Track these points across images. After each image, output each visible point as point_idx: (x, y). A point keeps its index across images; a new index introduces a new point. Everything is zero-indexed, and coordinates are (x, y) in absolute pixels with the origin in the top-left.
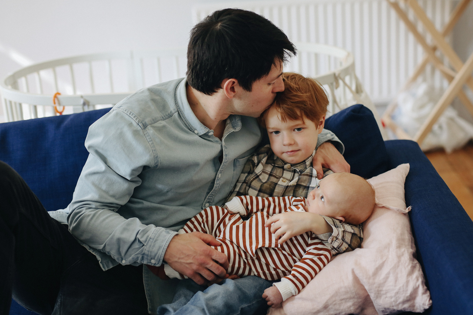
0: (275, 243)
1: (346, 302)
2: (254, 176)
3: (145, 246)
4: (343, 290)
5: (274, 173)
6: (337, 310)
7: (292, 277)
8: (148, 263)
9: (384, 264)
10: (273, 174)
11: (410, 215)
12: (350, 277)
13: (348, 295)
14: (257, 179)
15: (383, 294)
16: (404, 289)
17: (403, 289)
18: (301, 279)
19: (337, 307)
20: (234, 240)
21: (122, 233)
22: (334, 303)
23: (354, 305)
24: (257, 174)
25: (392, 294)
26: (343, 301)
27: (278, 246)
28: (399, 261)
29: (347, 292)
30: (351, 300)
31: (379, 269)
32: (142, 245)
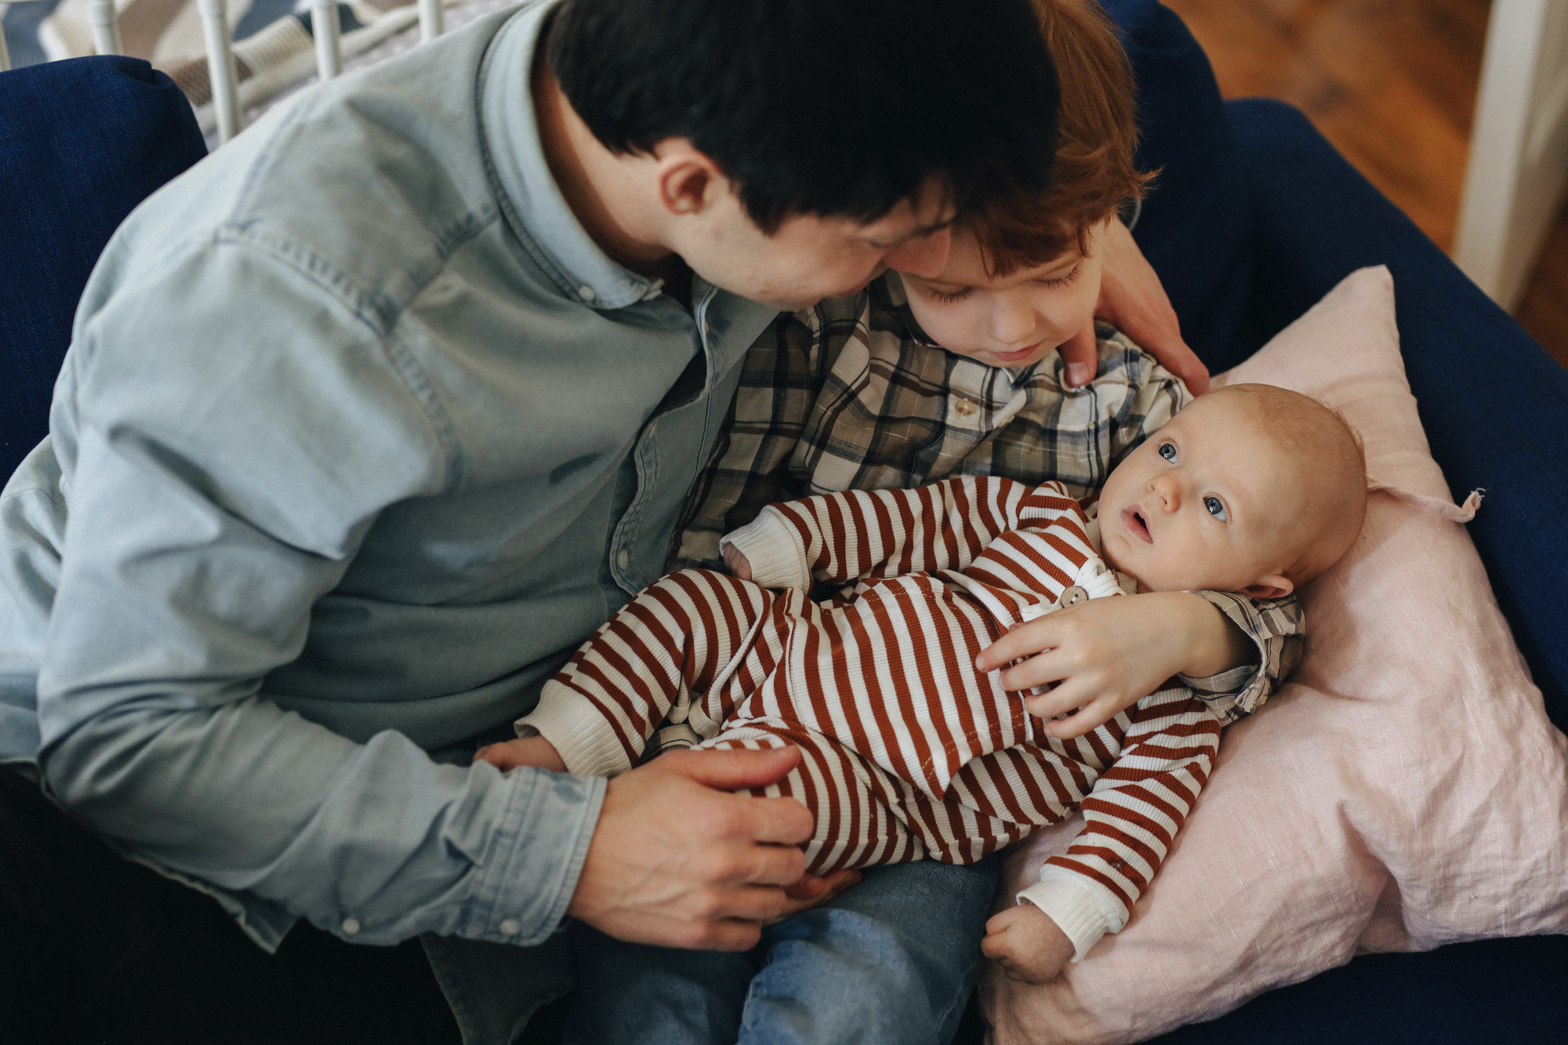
0: (1011, 725)
1: (1317, 932)
2: (839, 398)
3: (479, 867)
4: (1311, 891)
5: (911, 371)
6: (1287, 966)
7: (1105, 862)
8: (485, 933)
9: (1458, 770)
10: (910, 377)
11: (1478, 532)
12: (1336, 840)
13: (1329, 909)
14: (851, 405)
15: (1462, 888)
16: (1551, 869)
17: (1549, 866)
18: (1136, 868)
19: (1285, 956)
20: (844, 733)
21: (357, 819)
22: (1277, 945)
23: (1344, 937)
24: (849, 387)
25: (1505, 884)
26: (1307, 932)
27: (1027, 735)
28: (1517, 756)
29: (1323, 900)
30: (1339, 923)
31: (1440, 795)
32: (462, 866)
